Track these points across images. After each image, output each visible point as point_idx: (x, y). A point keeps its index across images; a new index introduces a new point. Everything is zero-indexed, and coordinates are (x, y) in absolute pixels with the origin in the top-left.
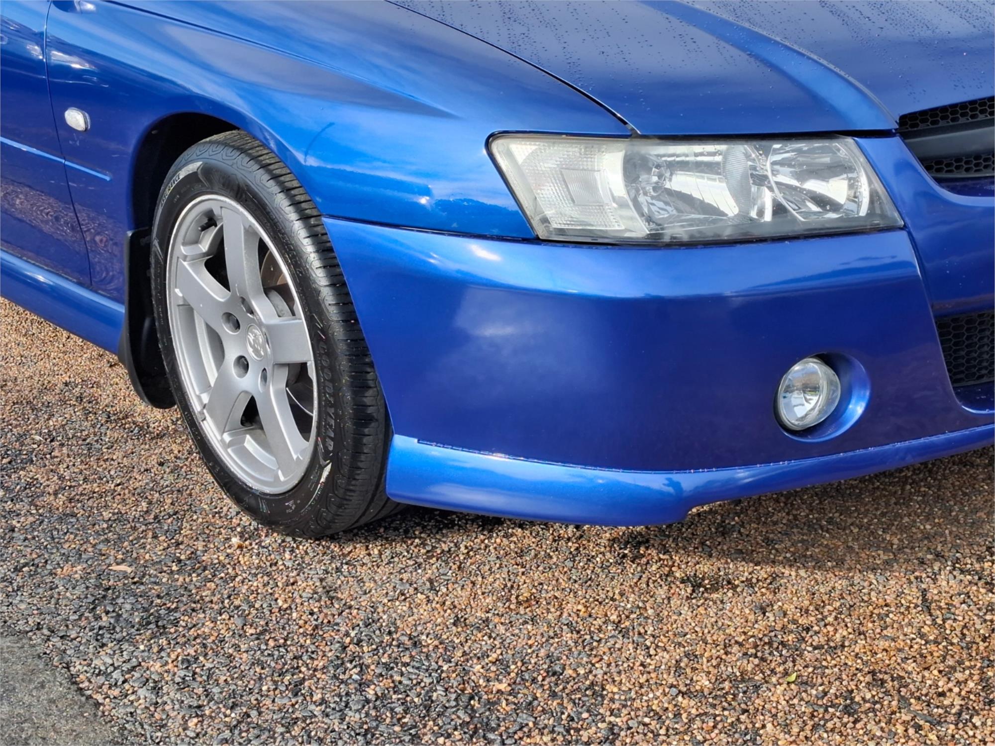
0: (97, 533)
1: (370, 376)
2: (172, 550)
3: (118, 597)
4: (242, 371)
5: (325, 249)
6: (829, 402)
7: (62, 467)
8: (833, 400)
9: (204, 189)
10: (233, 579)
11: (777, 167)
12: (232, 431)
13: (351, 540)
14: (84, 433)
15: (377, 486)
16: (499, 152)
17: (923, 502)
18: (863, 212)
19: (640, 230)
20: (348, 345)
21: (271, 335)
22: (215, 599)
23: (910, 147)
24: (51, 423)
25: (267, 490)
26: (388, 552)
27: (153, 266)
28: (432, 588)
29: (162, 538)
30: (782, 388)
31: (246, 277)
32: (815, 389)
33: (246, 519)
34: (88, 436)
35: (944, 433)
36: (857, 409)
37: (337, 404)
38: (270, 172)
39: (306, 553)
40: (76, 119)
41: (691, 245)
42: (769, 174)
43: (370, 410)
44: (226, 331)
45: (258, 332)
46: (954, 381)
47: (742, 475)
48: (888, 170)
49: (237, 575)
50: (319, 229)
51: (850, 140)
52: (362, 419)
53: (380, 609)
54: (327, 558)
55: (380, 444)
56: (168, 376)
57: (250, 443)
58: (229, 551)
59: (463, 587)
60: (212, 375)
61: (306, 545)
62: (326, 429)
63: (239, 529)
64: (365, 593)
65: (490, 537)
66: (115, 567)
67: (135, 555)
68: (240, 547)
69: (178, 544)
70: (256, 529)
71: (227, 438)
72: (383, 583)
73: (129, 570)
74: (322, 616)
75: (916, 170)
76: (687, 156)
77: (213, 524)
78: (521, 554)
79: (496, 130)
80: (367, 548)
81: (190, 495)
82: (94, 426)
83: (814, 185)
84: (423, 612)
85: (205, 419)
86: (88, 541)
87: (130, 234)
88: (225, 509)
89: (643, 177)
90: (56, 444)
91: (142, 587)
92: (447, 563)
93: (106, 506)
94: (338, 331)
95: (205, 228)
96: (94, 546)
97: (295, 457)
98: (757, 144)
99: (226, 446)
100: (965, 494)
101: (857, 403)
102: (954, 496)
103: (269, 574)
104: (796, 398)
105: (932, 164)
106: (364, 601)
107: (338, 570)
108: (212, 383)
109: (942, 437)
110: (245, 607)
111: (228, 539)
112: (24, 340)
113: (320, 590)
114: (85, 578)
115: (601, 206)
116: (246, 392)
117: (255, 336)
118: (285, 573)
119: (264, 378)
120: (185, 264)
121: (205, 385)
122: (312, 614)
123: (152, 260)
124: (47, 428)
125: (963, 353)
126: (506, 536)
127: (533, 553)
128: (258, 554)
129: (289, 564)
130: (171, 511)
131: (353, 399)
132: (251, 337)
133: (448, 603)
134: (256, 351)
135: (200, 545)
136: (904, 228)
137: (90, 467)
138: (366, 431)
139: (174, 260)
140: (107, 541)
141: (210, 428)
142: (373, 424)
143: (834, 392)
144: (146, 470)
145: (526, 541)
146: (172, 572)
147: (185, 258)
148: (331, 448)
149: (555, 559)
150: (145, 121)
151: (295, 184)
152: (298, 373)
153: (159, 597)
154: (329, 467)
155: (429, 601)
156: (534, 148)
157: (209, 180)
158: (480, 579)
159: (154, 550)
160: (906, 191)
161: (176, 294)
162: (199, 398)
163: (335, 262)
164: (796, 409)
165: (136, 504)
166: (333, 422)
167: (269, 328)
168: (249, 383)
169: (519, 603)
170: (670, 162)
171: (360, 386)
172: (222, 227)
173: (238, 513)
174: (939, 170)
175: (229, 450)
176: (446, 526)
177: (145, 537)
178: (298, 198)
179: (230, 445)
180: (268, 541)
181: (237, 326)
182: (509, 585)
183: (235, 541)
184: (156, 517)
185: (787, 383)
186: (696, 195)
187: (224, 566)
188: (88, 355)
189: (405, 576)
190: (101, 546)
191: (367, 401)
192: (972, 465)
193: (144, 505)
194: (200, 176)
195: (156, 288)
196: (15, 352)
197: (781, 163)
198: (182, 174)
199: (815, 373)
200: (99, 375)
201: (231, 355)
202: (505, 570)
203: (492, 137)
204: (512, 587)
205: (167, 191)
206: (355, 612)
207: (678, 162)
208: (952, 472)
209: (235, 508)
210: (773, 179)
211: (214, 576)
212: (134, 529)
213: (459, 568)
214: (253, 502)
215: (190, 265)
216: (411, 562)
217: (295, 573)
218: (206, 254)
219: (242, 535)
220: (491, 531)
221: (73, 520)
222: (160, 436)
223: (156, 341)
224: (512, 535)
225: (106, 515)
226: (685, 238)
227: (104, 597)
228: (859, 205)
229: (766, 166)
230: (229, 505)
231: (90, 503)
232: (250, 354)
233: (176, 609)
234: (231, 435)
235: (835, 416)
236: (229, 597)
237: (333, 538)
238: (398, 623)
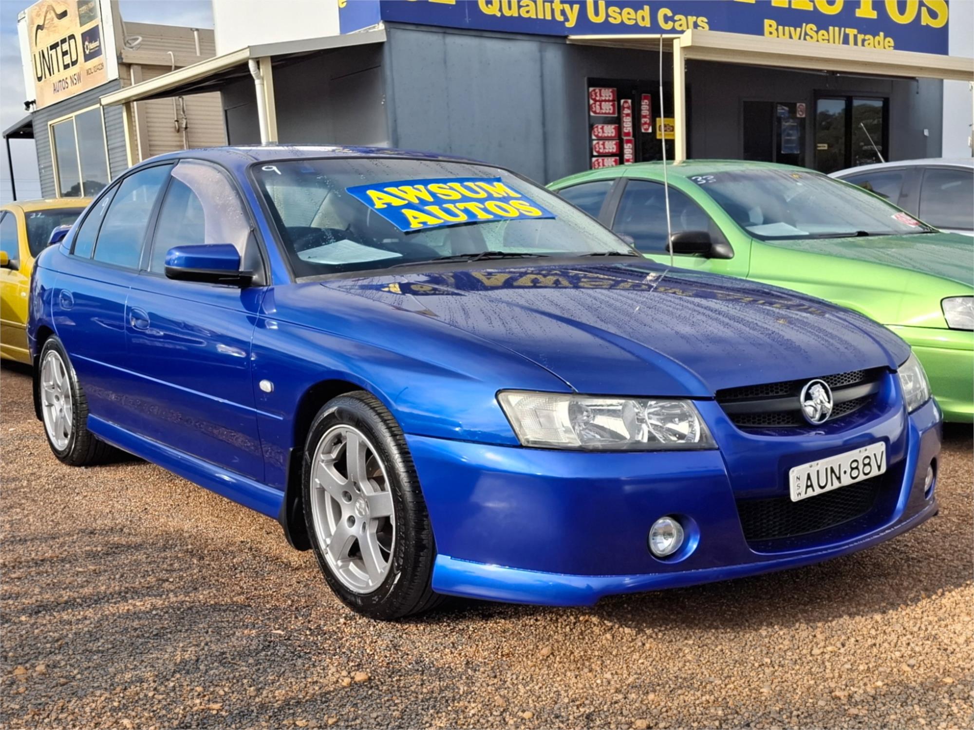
0: (264, 615)
1: (425, 523)
2: (306, 624)
3: (276, 646)
4: (351, 524)
5: (404, 452)
6: (677, 542)
7: (242, 583)
8: (680, 540)
9: (337, 422)
10: (341, 639)
11: (651, 416)
12: (343, 560)
13: (408, 623)
14: (254, 566)
15: (426, 586)
16: (503, 400)
17: (732, 615)
18: (697, 439)
19: (577, 443)
20: (414, 504)
21: (369, 501)
22: (331, 648)
23: (722, 407)
24: (234, 561)
25: (362, 591)
26: (429, 629)
27: (304, 466)
28: (454, 647)
29: (300, 618)
30: (651, 532)
31: (358, 470)
32: (670, 535)
33: (347, 610)
34: (256, 568)
35: (740, 564)
36: (693, 546)
37: (406, 539)
38: (376, 411)
39: (382, 628)
40: (266, 386)
41: (604, 451)
42: (646, 418)
43: (425, 542)
44: (343, 502)
45: (362, 502)
46: (747, 538)
47: (628, 580)
48: (712, 421)
49: (343, 637)
50: (401, 442)
51: (689, 401)
52: (420, 546)
53: (425, 656)
54: (394, 631)
55: (429, 563)
56: (308, 529)
57: (352, 566)
58: (338, 625)
59: (471, 647)
60: (333, 529)
61: (382, 624)
62: (399, 553)
63: (344, 615)
64: (416, 648)
65: (487, 623)
66: (274, 632)
67: (285, 626)
68: (345, 624)
69: (309, 622)
70: (354, 616)
71: (340, 563)
72: (426, 644)
73: (282, 633)
74: (391, 658)
75: (727, 423)
76: (602, 406)
77: (329, 613)
78: (504, 632)
79: (501, 388)
80: (417, 626)
81: (316, 598)
82: (259, 563)
83: (670, 425)
84: (449, 658)
85: (327, 553)
86: (258, 619)
87: (291, 449)
88: (336, 605)
89: (579, 416)
90: (237, 571)
91: (290, 642)
92: (462, 635)
93: (268, 602)
94: (409, 496)
95: (336, 444)
96: (262, 621)
97: (379, 571)
98: (640, 400)
99: (338, 568)
100: (755, 612)
101: (693, 543)
102: (750, 613)
103: (361, 637)
104: (659, 539)
105: (735, 417)
106: (415, 652)
107: (400, 637)
108: (333, 532)
109: (739, 566)
110: (348, 652)
111: (338, 620)
112: (216, 519)
113: (390, 646)
114: (258, 636)
115: (556, 431)
116: (353, 536)
117: (360, 504)
118: (370, 637)
119: (364, 527)
120: (323, 465)
121: (328, 534)
122: (386, 657)
123: (304, 463)
124: (233, 563)
125: (752, 522)
126: (496, 623)
127: (511, 632)
128: (355, 628)
129: (373, 633)
130: (305, 605)
131: (416, 535)
132: (358, 505)
133: (463, 654)
134: (360, 513)
135: (322, 622)
136: (718, 449)
137: (258, 583)
138: (422, 554)
139: (317, 461)
140: (269, 619)
141: (330, 558)
142: (425, 550)
143: (680, 536)
144: (290, 585)
145: (507, 626)
146: (306, 635)
147: (323, 461)
148: (401, 563)
149: (523, 635)
150: (307, 385)
151: (389, 418)
152: (384, 525)
153: (299, 646)
154: (400, 574)
155: (452, 653)
156: (521, 398)
157: (341, 417)
158: (481, 643)
159: (296, 624)
160: (721, 434)
161: (316, 482)
162: (325, 541)
163: (410, 459)
164: (659, 545)
165: (285, 601)
166: (403, 548)
167: (369, 498)
168: (355, 531)
169: (503, 656)
170: (594, 410)
171: (420, 528)
172: (345, 445)
173: (343, 607)
174: (738, 422)
175: (341, 570)
176: (461, 617)
177: (291, 618)
178: (391, 425)
179: (341, 567)
180: (360, 621)
181: (350, 499)
182: (497, 646)
183: (342, 620)
184: (296, 608)
185: (654, 531)
186: (606, 426)
187: (336, 633)
188: (253, 528)
189: (438, 641)
190: (266, 621)
191: (423, 537)
192: (761, 598)
193: (289, 602)
194: (336, 414)
195: (305, 479)
196: (212, 525)
197: (653, 413)
198: (326, 414)
199: (669, 525)
200: (261, 538)
201: (345, 515)
202: (495, 639)
203: (499, 392)
204: (499, 648)
205: (316, 424)
206: (410, 657)
207: (599, 410)
208: (750, 602)
209: (341, 604)
210: (649, 421)
211: (330, 637)
212: (285, 614)
213: (469, 638)
214: (353, 599)
215: (326, 465)
216: (442, 634)
217: (376, 637)
218: (335, 460)
219: (345, 618)
220: (487, 620)
221: (250, 608)
222: (297, 569)
223: (302, 509)
224: (499, 623)
225: (268, 606)
226: (601, 447)
227: (269, 646)
228: (695, 435)
229: (645, 413)
230: (338, 602)
231: (259, 600)
232: (357, 514)
233: (309, 653)
234: (342, 562)
235: (681, 550)
236: (339, 648)
237: (398, 621)
238: (435, 663)
